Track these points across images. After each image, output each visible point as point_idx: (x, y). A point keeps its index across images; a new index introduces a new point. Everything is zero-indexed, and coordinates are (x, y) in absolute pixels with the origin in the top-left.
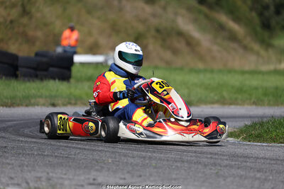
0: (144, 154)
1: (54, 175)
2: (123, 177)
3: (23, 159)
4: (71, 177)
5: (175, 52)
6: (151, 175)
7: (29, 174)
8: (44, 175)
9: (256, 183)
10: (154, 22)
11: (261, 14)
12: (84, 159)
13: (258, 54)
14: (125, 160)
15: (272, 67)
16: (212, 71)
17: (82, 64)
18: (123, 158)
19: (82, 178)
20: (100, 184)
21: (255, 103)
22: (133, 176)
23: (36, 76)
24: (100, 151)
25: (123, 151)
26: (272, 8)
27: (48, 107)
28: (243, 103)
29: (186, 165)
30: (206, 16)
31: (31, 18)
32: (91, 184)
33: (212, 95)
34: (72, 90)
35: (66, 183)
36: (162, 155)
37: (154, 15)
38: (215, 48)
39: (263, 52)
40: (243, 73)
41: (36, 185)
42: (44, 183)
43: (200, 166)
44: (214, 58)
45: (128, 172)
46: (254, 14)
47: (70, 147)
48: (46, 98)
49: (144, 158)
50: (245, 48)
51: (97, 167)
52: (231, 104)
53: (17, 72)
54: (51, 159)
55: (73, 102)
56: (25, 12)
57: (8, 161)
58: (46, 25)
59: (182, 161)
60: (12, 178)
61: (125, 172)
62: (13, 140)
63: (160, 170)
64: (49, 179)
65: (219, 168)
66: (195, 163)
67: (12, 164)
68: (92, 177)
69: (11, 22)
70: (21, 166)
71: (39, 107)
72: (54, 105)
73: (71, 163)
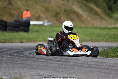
0: (59, 62)
1: (22, 72)
2: (51, 72)
3: (9, 65)
4: (29, 72)
6: (62, 71)
7: (11, 71)
8: (18, 72)
9: (106, 75)
10: (64, 7)
11: (108, 4)
12: (35, 65)
13: (107, 20)
14: (52, 65)
15: (112, 26)
16: (87, 28)
17: (34, 25)
18: (51, 64)
19: (34, 73)
20: (41, 75)
21: (105, 41)
22: (55, 72)
23: (15, 30)
24: (41, 61)
25: (51, 61)
26: (112, 1)
27: (19, 43)
28: (100, 41)
29: (77, 67)
30: (85, 5)
31: (12, 6)
32: (37, 75)
33: (87, 38)
34: (30, 36)
35: (27, 75)
36: (67, 63)
37: (63, 5)
38: (89, 18)
39: (109, 20)
40: (101, 28)
41: (15, 76)
42: (18, 75)
43: (83, 68)
44: (88, 22)
45: (53, 70)
46: (105, 4)
47: (29, 60)
48: (19, 39)
49: (60, 64)
50: (101, 18)
51: (40, 68)
52: (96, 42)
53: (7, 29)
54: (21, 65)
55: (30, 41)
56: (10, 3)
57: (3, 66)
58: (18, 9)
59: (75, 66)
60: (4, 73)
61: (52, 70)
62: (5, 57)
63: (66, 69)
64: (20, 73)
65: (91, 68)
66: (81, 66)
67: (5, 67)
68: (38, 72)
69: (4, 7)
70: (8, 68)
71: (16, 43)
72: (22, 42)
73: (29, 67)
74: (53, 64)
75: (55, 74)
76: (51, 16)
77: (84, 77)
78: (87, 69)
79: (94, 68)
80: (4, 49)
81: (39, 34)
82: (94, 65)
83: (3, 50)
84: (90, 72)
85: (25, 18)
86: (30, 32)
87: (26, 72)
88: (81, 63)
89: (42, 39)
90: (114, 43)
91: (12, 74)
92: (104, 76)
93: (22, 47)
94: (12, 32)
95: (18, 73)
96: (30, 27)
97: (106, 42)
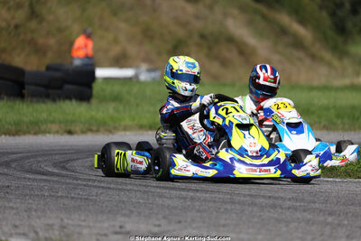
0: (184, 193)
1: (70, 222)
2: (157, 223)
3: (31, 201)
4: (91, 224)
5: (224, 63)
6: (193, 220)
7: (38, 220)
8: (57, 222)
9: (327, 230)
10: (198, 25)
11: (333, 14)
12: (108, 201)
13: (329, 65)
14: (161, 202)
15: (347, 81)
17: (107, 80)
18: (157, 199)
19: (106, 225)
20: (128, 233)
21: (325, 127)
22: (170, 223)
23: (48, 96)
24: (128, 190)
25: (158, 190)
26: (348, 6)
27: (62, 134)
29: (238, 207)
30: (264, 17)
31: (41, 21)
32: (116, 233)
34: (93, 113)
35: (85, 231)
36: (207, 195)
37: (197, 17)
38: (276, 57)
39: (336, 62)
41: (47, 235)
42: (56, 232)
43: (255, 209)
45: (164, 217)
46: (324, 14)
47: (91, 186)
48: (60, 123)
49: (185, 198)
50: (313, 57)
51: (124, 212)
53: (24, 91)
54: (66, 201)
55: (94, 128)
56: (33, 14)
57: (11, 205)
58: (60, 30)
59: (233, 203)
60: (16, 226)
61: (160, 216)
62: (18, 178)
63: (205, 215)
64: (63, 227)
65: (280, 211)
66: (249, 205)
67: (17, 208)
68: (118, 224)
69: (17, 27)
70: (29, 210)
71: (51, 136)
72: (70, 133)
73: (91, 207)
74: (165, 199)
75: (171, 228)
76: (159, 54)
77: (260, 237)
78: (269, 212)
79: (289, 208)
80: (13, 153)
81: (121, 108)
82: (290, 199)
83: (14, 156)
84: (278, 221)
85: (78, 58)
86: (94, 101)
87: (83, 223)
88: (251, 196)
89: (130, 123)
90: (353, 133)
91: (38, 230)
92: (322, 235)
93: (71, 146)
94: (38, 102)
95: (56, 227)
96: (96, 87)
97: (327, 129)
